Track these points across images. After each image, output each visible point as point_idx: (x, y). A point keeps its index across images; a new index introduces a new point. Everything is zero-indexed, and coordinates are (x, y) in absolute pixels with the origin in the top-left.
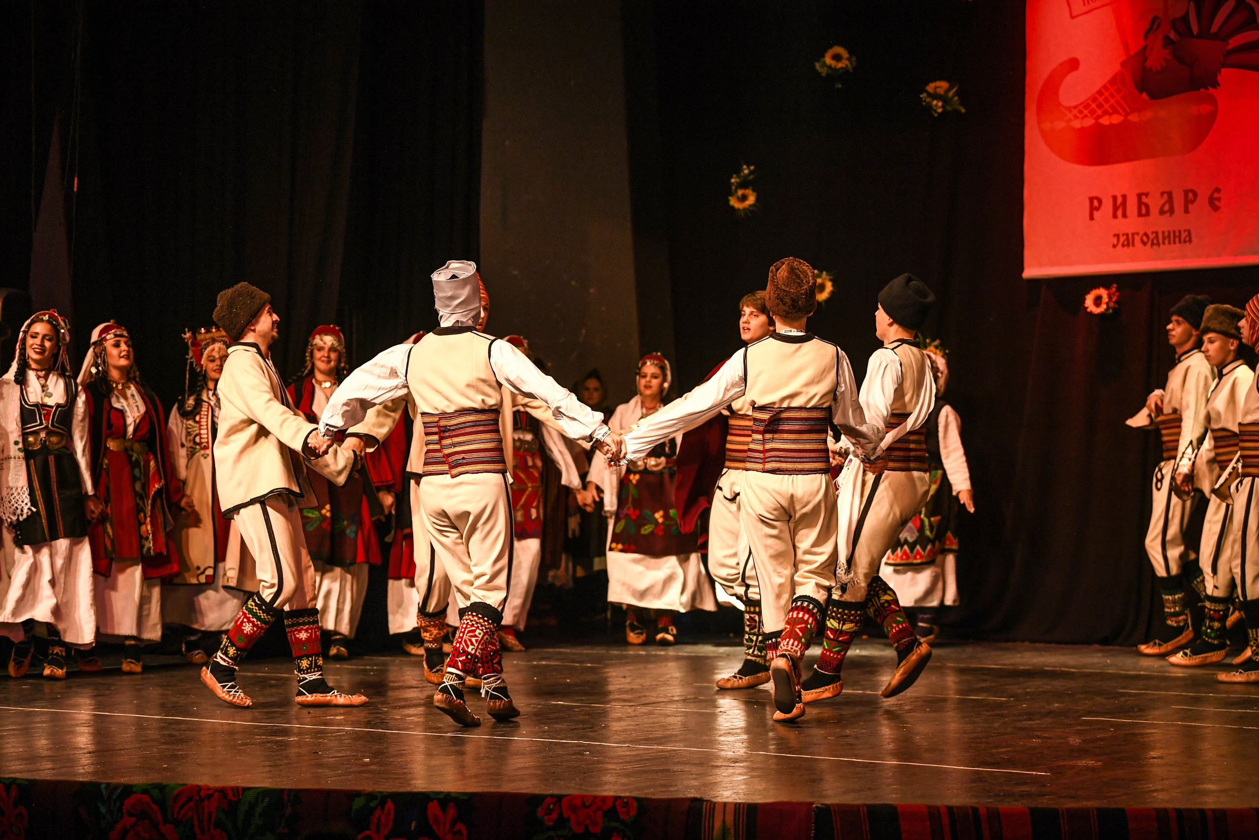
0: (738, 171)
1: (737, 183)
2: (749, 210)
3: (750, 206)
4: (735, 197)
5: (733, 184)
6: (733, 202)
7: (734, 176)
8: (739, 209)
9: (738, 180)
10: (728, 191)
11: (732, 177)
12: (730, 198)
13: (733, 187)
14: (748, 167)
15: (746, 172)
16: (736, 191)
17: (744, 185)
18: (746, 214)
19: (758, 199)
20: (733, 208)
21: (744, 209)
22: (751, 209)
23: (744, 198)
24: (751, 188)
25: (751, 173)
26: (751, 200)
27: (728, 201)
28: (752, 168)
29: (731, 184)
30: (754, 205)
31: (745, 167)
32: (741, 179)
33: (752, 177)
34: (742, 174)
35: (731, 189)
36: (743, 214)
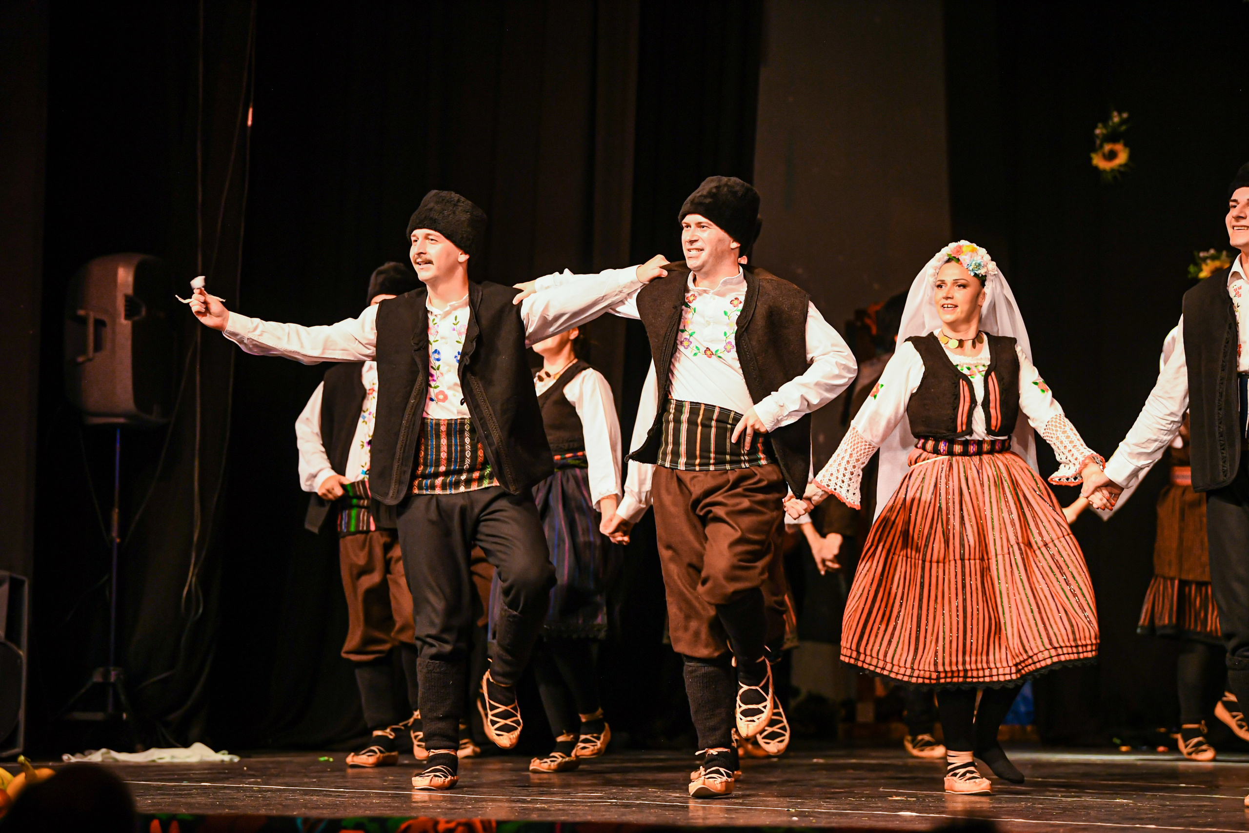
0: (1105, 119)
1: (1103, 134)
2: (1119, 171)
3: (1120, 166)
4: (1100, 154)
5: (1097, 136)
6: (1098, 161)
7: (1100, 125)
8: (1104, 171)
9: (1104, 131)
10: (1092, 147)
11: (1096, 127)
12: (1093, 155)
13: (1098, 142)
14: (1120, 113)
15: (1116, 119)
16: (1101, 146)
17: (1113, 137)
18: (1115, 178)
19: (1131, 157)
20: (1096, 168)
21: (1112, 170)
22: (1122, 169)
23: (1112, 155)
24: (1122, 142)
25: (1123, 122)
26: (1122, 158)
27: (1090, 159)
28: (1125, 115)
29: (1093, 137)
30: (1125, 165)
31: (1115, 114)
32: (1110, 129)
33: (1123, 128)
34: (1110, 123)
35: (1094, 143)
36: (1110, 177)
